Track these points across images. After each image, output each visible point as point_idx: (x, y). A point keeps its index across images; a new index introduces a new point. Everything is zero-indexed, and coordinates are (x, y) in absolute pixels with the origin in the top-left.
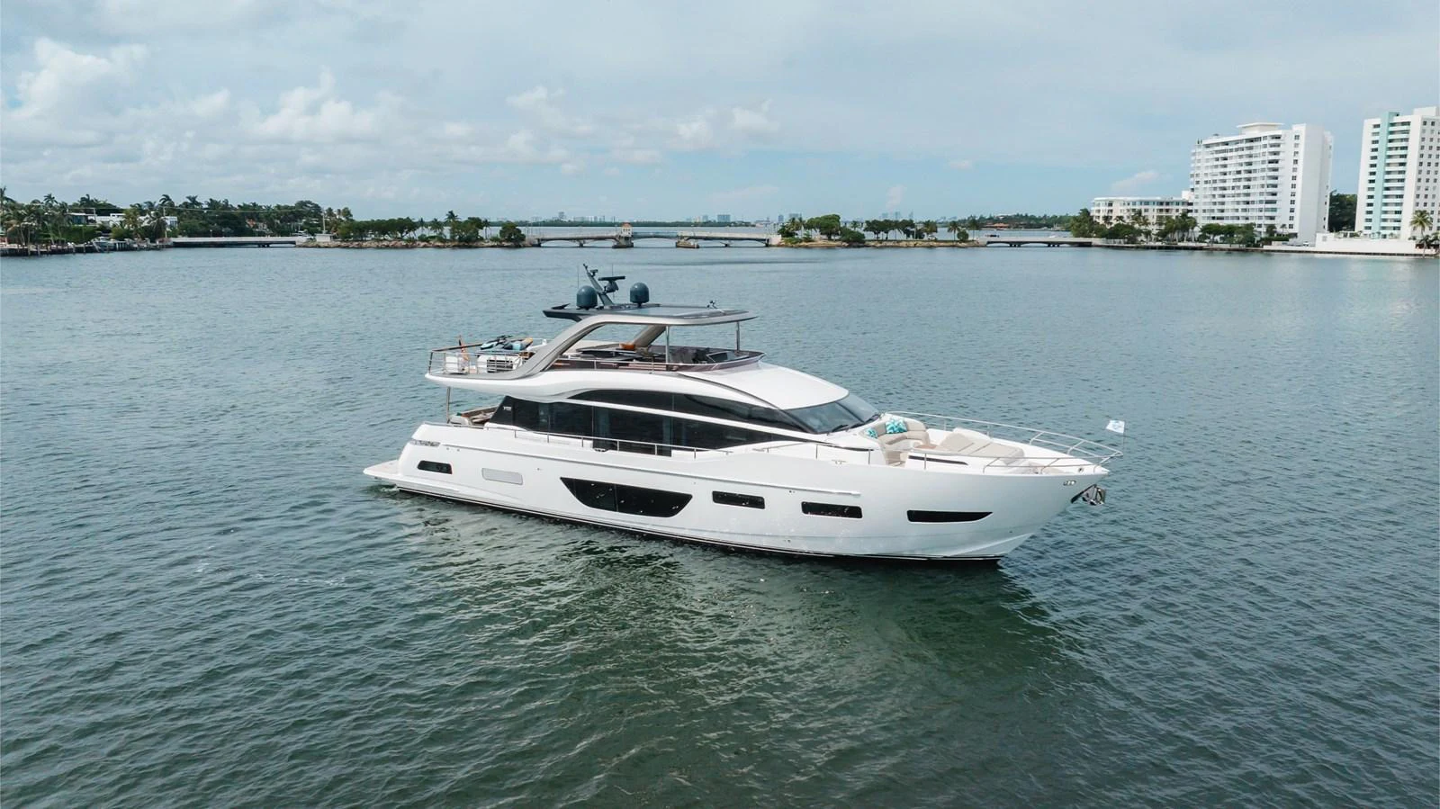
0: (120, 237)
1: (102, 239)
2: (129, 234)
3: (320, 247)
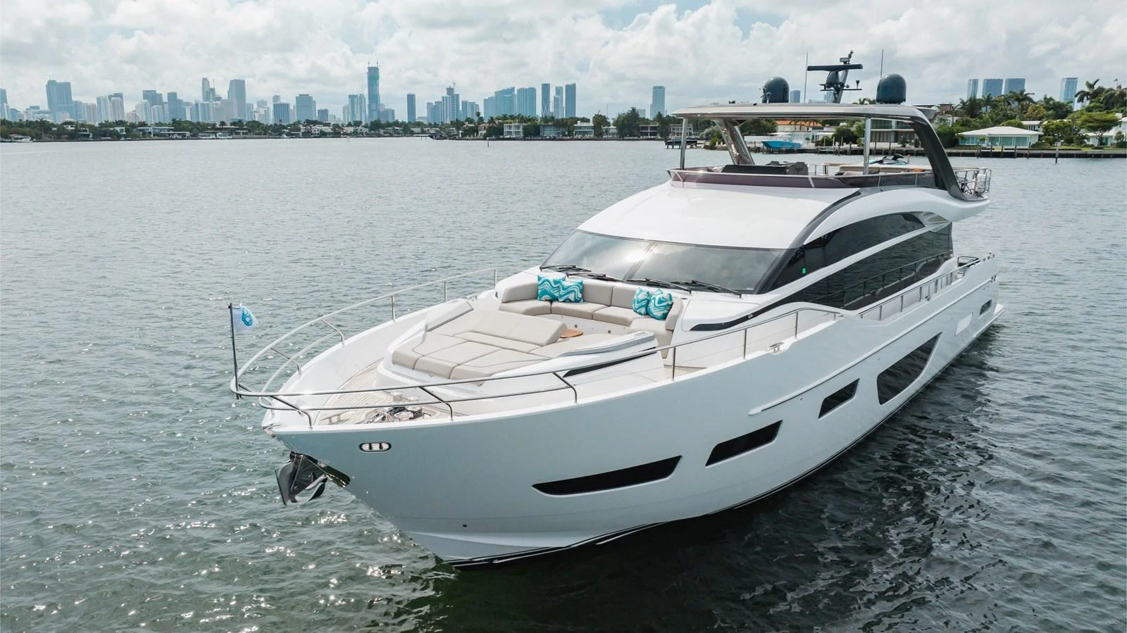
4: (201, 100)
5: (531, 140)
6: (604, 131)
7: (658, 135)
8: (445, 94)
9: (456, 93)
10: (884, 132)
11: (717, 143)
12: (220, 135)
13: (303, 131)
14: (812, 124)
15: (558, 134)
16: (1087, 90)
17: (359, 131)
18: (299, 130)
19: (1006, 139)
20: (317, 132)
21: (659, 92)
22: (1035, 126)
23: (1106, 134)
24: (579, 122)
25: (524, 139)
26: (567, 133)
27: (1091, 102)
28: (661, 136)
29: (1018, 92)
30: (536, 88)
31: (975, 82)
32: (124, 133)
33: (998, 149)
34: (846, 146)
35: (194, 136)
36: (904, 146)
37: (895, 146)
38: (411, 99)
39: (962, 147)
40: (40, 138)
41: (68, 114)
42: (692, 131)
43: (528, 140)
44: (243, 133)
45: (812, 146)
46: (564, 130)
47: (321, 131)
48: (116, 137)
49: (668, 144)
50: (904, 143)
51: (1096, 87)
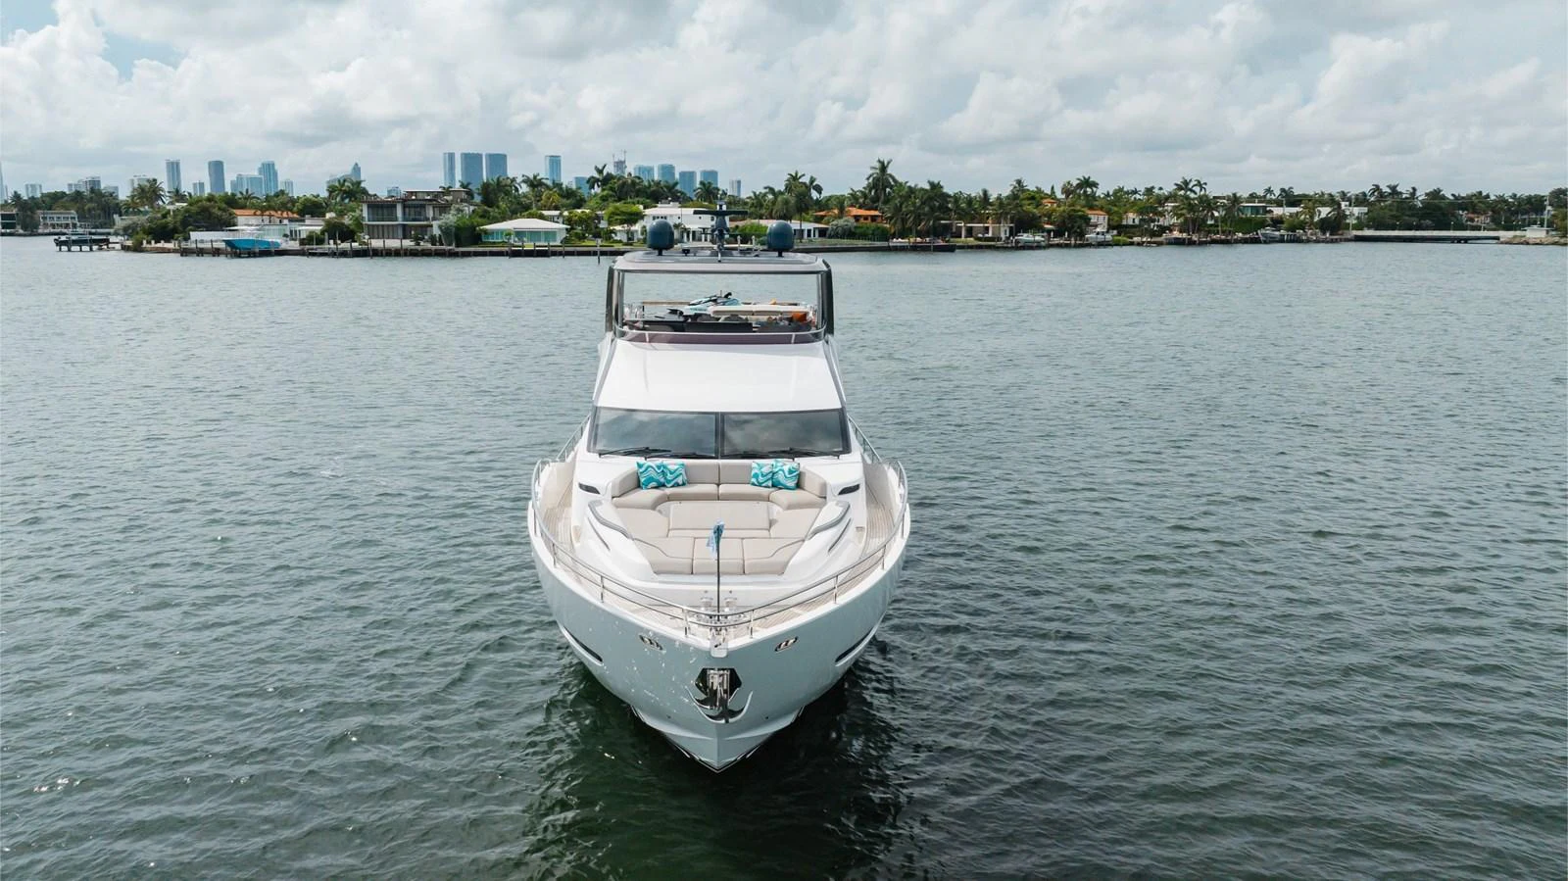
0: (1293, 228)
1: (1268, 231)
2: (1302, 226)
3: (1528, 244)
7: (18, 227)
10: (388, 226)
11: (145, 242)
14: (285, 215)
16: (596, 175)
19: (534, 234)
22: (553, 216)
23: (633, 228)
27: (603, 190)
28: (25, 228)
29: (531, 177)
31: (451, 156)
33: (529, 246)
34: (345, 246)
36: (418, 244)
37: (408, 243)
39: (486, 244)
42: (76, 221)
45: (295, 245)
49: (59, 243)
50: (417, 240)
51: (605, 173)
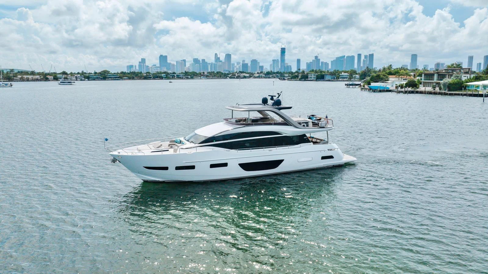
4: (214, 62)
5: (319, 81)
6: (354, 77)
8: (314, 59)
9: (319, 58)
12: (202, 78)
13: (236, 76)
15: (332, 78)
17: (261, 76)
18: (235, 75)
20: (242, 76)
21: (414, 57)
24: (343, 73)
25: (316, 80)
26: (335, 78)
30: (355, 56)
32: (165, 76)
35: (192, 78)
36: (434, 90)
38: (299, 61)
39: (466, 90)
40: (134, 78)
41: (166, 68)
43: (317, 81)
44: (212, 77)
45: (394, 88)
46: (334, 76)
47: (244, 76)
48: (161, 78)
